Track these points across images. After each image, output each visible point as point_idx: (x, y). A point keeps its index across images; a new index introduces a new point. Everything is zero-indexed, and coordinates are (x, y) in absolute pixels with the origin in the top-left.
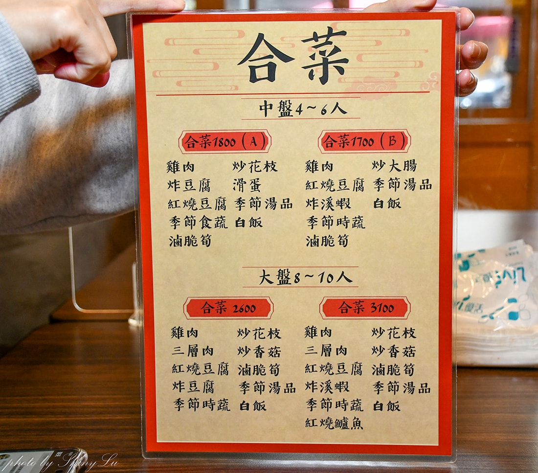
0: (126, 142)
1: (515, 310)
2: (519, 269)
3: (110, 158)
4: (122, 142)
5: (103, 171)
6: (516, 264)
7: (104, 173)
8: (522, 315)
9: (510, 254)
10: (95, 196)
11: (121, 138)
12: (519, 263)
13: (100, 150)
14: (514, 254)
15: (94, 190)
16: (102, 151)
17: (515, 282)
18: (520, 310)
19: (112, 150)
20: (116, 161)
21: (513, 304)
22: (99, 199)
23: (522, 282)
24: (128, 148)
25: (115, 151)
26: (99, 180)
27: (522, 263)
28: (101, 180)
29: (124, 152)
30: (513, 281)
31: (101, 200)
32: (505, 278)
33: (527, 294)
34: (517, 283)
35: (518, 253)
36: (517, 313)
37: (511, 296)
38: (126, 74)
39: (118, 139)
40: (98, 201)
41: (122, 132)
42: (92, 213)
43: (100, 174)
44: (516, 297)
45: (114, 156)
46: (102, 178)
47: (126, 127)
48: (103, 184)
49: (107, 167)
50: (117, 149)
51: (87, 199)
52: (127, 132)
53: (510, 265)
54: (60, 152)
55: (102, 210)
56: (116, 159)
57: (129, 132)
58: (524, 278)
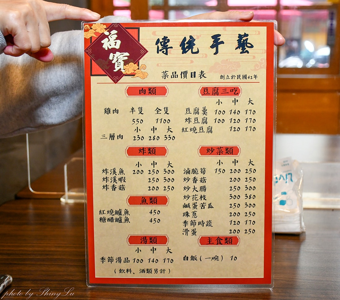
0: (63, 83)
1: (284, 199)
2: (289, 174)
3: (54, 93)
4: (60, 83)
5: (51, 100)
6: (288, 171)
7: (52, 101)
8: (288, 202)
9: (284, 165)
10: (47, 115)
11: (60, 82)
12: (289, 171)
13: (48, 89)
14: (286, 165)
15: (46, 112)
16: (49, 89)
17: (286, 182)
18: (287, 199)
19: (55, 89)
20: (58, 95)
21: (284, 195)
22: (50, 117)
23: (291, 182)
24: (64, 87)
25: (57, 89)
26: (49, 105)
27: (291, 171)
28: (50, 105)
29: (62, 89)
30: (285, 181)
31: (51, 117)
32: (281, 180)
33: (293, 190)
34: (288, 183)
35: (288, 164)
36: (285, 201)
37: (283, 191)
38: (61, 42)
39: (58, 81)
40: (49, 118)
41: (60, 78)
42: (47, 125)
43: (49, 102)
44: (286, 191)
45: (57, 92)
46: (51, 104)
47: (62, 74)
48: (51, 108)
49: (53, 98)
50: (58, 87)
51: (43, 117)
52: (63, 78)
53: (284, 172)
54: (25, 91)
55: (52, 123)
56: (58, 93)
57: (64, 77)
58: (291, 180)
